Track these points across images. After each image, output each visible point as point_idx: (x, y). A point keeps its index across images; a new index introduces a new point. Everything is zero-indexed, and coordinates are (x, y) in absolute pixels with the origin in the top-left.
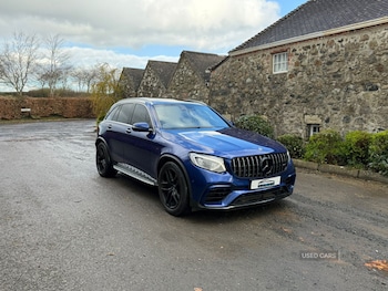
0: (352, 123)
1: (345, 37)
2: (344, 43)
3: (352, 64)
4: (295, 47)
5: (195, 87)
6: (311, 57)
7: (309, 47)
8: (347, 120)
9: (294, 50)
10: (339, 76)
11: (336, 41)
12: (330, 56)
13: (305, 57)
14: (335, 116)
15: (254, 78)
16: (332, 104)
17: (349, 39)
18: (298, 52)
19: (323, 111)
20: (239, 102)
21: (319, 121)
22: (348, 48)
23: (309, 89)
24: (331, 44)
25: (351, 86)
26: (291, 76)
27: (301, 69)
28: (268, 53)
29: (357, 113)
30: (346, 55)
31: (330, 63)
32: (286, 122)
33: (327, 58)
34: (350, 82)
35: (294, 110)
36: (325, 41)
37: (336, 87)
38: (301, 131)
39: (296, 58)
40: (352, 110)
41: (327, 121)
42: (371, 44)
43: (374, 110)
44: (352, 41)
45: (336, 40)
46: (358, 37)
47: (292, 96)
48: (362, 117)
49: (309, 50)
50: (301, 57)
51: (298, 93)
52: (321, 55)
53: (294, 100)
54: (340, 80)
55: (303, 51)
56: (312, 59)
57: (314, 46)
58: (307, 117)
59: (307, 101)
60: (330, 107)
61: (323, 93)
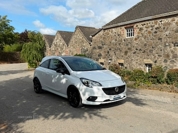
0: (168, 63)
1: (163, 20)
2: (163, 22)
3: (167, 33)
4: (137, 24)
5: (84, 45)
6: (146, 29)
7: (145, 24)
8: (165, 61)
9: (137, 26)
10: (161, 39)
12: (156, 29)
13: (143, 29)
14: (160, 59)
15: (116, 40)
17: (165, 21)
18: (139, 27)
19: (153, 57)
20: (108, 52)
21: (151, 62)
22: (165, 25)
23: (145, 45)
24: (156, 23)
25: (167, 44)
26: (136, 39)
27: (141, 35)
28: (123, 28)
30: (164, 28)
31: (156, 32)
32: (134, 63)
33: (154, 30)
34: (166, 42)
35: (138, 56)
36: (153, 22)
37: (159, 44)
38: (142, 67)
39: (138, 30)
40: (168, 56)
41: (156, 62)
42: (176, 23)
44: (167, 21)
45: (159, 21)
46: (170, 19)
47: (137, 49)
48: (174, 59)
49: (145, 26)
50: (141, 29)
51: (140, 48)
52: (151, 28)
53: (138, 51)
54: (161, 41)
55: (141, 26)
56: (147, 30)
57: (147, 24)
58: (145, 60)
59: (144, 52)
60: (156, 55)
61: (153, 48)
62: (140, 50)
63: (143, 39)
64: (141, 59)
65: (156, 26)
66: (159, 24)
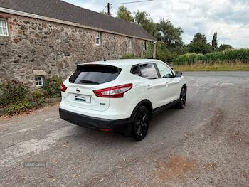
0: (62, 72)
1: (53, 25)
2: (52, 28)
3: (58, 41)
4: (16, 18)
6: (31, 30)
7: (29, 23)
8: (59, 71)
9: (14, 21)
10: (53, 47)
12: (45, 33)
13: (27, 29)
14: (53, 69)
17: (54, 27)
18: (19, 22)
19: (46, 67)
21: (44, 73)
22: (55, 31)
23: (33, 51)
24: (45, 26)
25: (59, 53)
26: (16, 41)
27: (24, 36)
29: (64, 67)
31: (45, 38)
33: (43, 35)
34: (58, 51)
35: (24, 67)
36: (41, 23)
37: (51, 52)
38: (32, 81)
39: (18, 28)
40: (62, 66)
41: (49, 73)
43: (70, 65)
44: (56, 28)
45: (48, 25)
46: (59, 28)
47: (20, 56)
48: (67, 69)
49: (28, 25)
50: (23, 28)
51: (25, 55)
52: (38, 31)
53: (22, 59)
55: (23, 24)
56: (33, 32)
57: (33, 23)
58: (35, 71)
59: (33, 60)
60: (49, 64)
61: (44, 55)
62: (26, 57)
63: (28, 42)
64: (29, 70)
65: (45, 30)
66: (49, 29)
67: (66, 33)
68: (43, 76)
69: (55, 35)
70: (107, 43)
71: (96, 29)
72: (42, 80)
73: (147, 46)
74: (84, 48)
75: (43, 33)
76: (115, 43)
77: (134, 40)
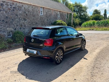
0: (22, 29)
1: (18, 3)
3: (20, 12)
6: (6, 6)
7: (5, 2)
10: (17, 15)
11: (15, 4)
12: (13, 8)
13: (4, 5)
14: (17, 27)
16: (16, 24)
19: (13, 26)
21: (13, 30)
22: (18, 7)
23: (7, 17)
24: (13, 4)
27: (2, 9)
29: (23, 26)
31: (14, 10)
34: (20, 18)
37: (16, 18)
38: (6, 34)
40: (22, 25)
41: (15, 29)
43: (27, 25)
44: (20, 5)
46: (21, 5)
48: (24, 27)
49: (5, 3)
50: (2, 5)
52: (10, 6)
53: (1, 22)
54: (18, 17)
56: (7, 7)
57: (7, 2)
58: (7, 28)
59: (7, 22)
61: (12, 20)
62: (3, 21)
63: (4, 12)
64: (4, 28)
65: (14, 6)
66: (15, 6)
67: (25, 8)
68: (12, 31)
69: (18, 9)
70: (47, 14)
71: (41, 6)
72: (11, 34)
73: (68, 16)
74: (34, 16)
75: (12, 8)
76: (51, 14)
77: (61, 12)
